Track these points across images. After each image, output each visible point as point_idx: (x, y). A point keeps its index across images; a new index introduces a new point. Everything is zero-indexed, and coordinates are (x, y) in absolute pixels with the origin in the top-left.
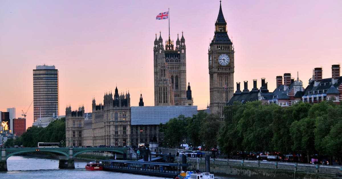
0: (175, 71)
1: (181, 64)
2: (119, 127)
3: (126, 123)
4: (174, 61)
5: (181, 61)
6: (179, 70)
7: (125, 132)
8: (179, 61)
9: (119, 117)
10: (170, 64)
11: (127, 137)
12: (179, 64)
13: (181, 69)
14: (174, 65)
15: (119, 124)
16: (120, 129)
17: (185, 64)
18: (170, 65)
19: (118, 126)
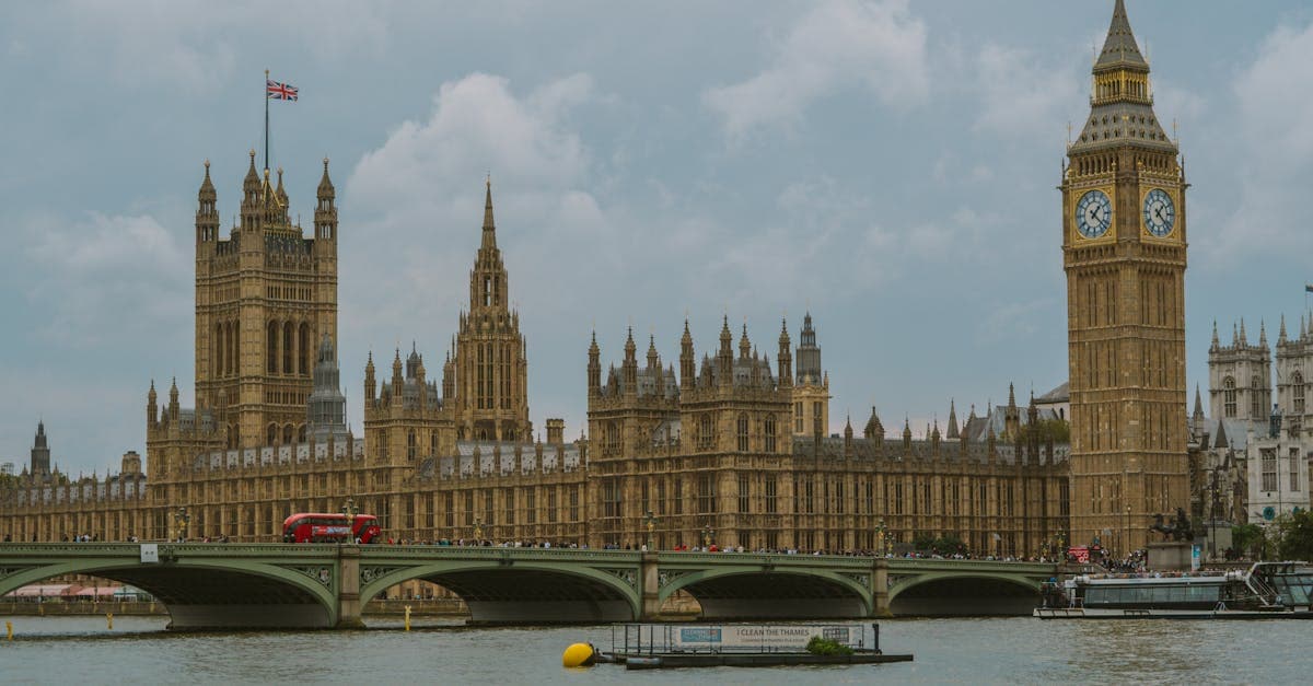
0: (300, 304)
1: (320, 280)
2: (754, 480)
3: (778, 464)
4: (297, 267)
5: (320, 267)
6: (312, 301)
7: (771, 504)
8: (312, 268)
9: (753, 436)
10: (282, 278)
11: (779, 528)
12: (313, 280)
13: (322, 299)
14: (295, 282)
15: (753, 465)
16: (756, 488)
17: (332, 281)
18: (285, 281)
19: (751, 478)
